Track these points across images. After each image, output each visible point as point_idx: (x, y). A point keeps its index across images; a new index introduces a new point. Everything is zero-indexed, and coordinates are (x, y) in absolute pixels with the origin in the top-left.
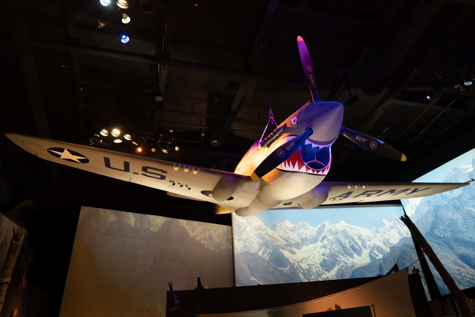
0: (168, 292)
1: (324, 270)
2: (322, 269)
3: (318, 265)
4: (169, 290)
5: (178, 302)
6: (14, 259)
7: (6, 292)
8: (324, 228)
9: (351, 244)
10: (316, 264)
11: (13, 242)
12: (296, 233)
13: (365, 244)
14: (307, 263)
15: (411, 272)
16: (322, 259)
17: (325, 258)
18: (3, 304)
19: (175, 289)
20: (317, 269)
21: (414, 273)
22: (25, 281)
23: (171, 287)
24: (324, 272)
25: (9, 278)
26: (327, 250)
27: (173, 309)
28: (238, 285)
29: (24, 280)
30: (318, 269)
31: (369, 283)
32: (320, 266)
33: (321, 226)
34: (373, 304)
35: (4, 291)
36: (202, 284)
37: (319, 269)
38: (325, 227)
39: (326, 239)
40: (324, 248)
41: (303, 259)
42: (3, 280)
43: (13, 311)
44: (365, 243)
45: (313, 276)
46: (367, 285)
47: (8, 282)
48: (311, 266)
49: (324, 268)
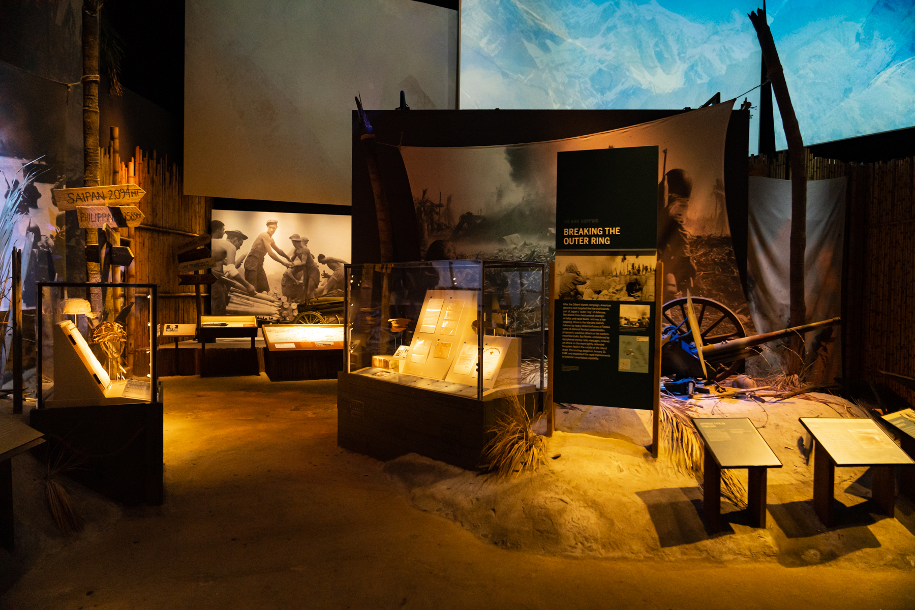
0: (354, 112)
1: (595, 90)
2: (592, 86)
3: (587, 79)
4: (356, 108)
5: (370, 126)
6: (96, 43)
7: (97, 96)
8: (617, 9)
9: (658, 49)
10: (583, 76)
11: (87, 13)
12: (560, 12)
13: (685, 53)
14: (568, 73)
15: (737, 106)
16: (598, 68)
17: (602, 67)
18: (99, 116)
19: (366, 107)
20: (582, 85)
21: (743, 109)
22: (119, 83)
23: (359, 104)
24: (594, 92)
25: (97, 75)
26: (611, 52)
27: (363, 137)
28: (462, 107)
29: (116, 82)
30: (584, 87)
31: (668, 118)
32: (589, 82)
33: (611, 4)
34: (666, 149)
35: (95, 95)
36: (406, 103)
37: (586, 86)
38: (619, 8)
39: (613, 32)
40: (606, 49)
41: (562, 64)
42: (88, 77)
43: (112, 130)
44: (685, 50)
45: (573, 98)
46: (664, 121)
47: (97, 81)
48: (573, 79)
49: (597, 87)
